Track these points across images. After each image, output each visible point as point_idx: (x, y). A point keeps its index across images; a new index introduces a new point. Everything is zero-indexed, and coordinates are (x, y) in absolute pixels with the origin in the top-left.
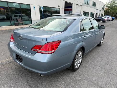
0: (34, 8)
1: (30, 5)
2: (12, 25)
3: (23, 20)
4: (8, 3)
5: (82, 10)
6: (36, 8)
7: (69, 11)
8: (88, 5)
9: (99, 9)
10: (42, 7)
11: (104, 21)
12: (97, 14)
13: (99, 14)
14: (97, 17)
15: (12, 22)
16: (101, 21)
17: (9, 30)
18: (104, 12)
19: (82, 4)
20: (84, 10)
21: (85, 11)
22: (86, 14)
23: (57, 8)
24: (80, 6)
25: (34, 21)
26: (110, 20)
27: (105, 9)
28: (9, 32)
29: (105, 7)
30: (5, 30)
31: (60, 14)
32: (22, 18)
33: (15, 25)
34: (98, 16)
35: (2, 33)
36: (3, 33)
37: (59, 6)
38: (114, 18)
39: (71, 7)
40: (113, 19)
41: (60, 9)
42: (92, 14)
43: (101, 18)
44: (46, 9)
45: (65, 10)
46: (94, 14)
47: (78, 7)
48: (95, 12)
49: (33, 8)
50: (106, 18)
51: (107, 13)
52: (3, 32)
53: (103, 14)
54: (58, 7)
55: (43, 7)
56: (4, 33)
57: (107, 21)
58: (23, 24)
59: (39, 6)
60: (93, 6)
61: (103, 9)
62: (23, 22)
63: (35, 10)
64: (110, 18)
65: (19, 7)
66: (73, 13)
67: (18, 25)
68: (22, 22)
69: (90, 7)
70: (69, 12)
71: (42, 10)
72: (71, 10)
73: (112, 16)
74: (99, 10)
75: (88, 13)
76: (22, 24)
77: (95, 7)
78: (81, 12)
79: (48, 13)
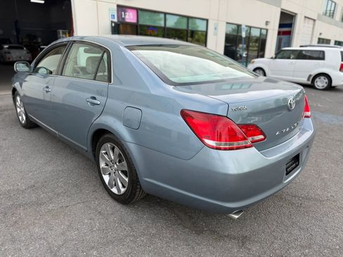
0: (216, 29)
1: (207, 20)
4: (167, 16)
5: (315, 35)
6: (219, 28)
8: (330, 19)
10: (243, 27)
19: (318, 15)
20: (321, 34)
21: (321, 37)
23: (261, 29)
24: (311, 22)
37: (267, 23)
41: (267, 30)
44: (238, 33)
45: (279, 33)
47: (306, 25)
54: (264, 26)
59: (227, 23)
65: (184, 27)
75: (329, 41)
78: (314, 38)
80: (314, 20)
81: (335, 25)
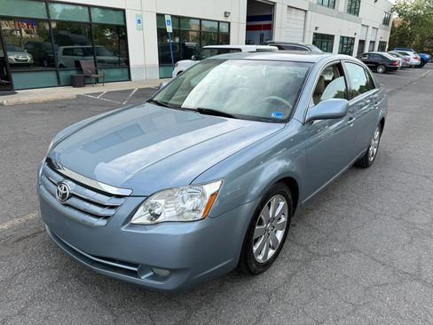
0: (139, 21)
1: (124, 11)
2: (62, 84)
3: (99, 65)
5: (307, 29)
6: (145, 21)
7: (263, 32)
8: (330, 10)
9: (371, 26)
10: (168, 18)
11: (391, 68)
12: (362, 42)
13: (372, 43)
14: (365, 55)
15: (63, 74)
16: (380, 70)
17: (56, 101)
18: (391, 33)
19: (310, 4)
20: (316, 28)
21: (318, 31)
22: (323, 41)
23: (219, 22)
24: (303, 13)
25: (139, 68)
26: (411, 66)
27: (393, 24)
28: (60, 108)
29: (395, 16)
30: (46, 103)
31: (228, 43)
32: (98, 57)
33: (72, 82)
34: (366, 51)
35: (38, 112)
36: (41, 112)
37: (226, 14)
38: (427, 56)
39: (270, 17)
40: (424, 62)
41: (229, 23)
42: (345, 41)
43: (381, 59)
44: (180, 26)
45: (248, 28)
46: (352, 44)
47: (293, 17)
48: (356, 37)
49: (136, 22)
50: (398, 56)
51: (400, 39)
52: (40, 110)
53: (385, 42)
54: (223, 19)
55: (172, 16)
56: (46, 112)
57: (402, 68)
58: (101, 80)
59: (158, 14)
60: (350, 11)
61: (386, 22)
62: (99, 72)
63: (142, 29)
64: (413, 58)
66: (277, 38)
67: (83, 84)
68: (97, 73)
69: (340, 16)
70: (262, 36)
71: (169, 29)
72: (270, 27)
73: (418, 50)
74: (370, 29)
75: (331, 38)
76: (97, 81)
77: (355, 17)
78: (307, 34)
79: (188, 41)
80: (306, 11)
81: (337, 17)
